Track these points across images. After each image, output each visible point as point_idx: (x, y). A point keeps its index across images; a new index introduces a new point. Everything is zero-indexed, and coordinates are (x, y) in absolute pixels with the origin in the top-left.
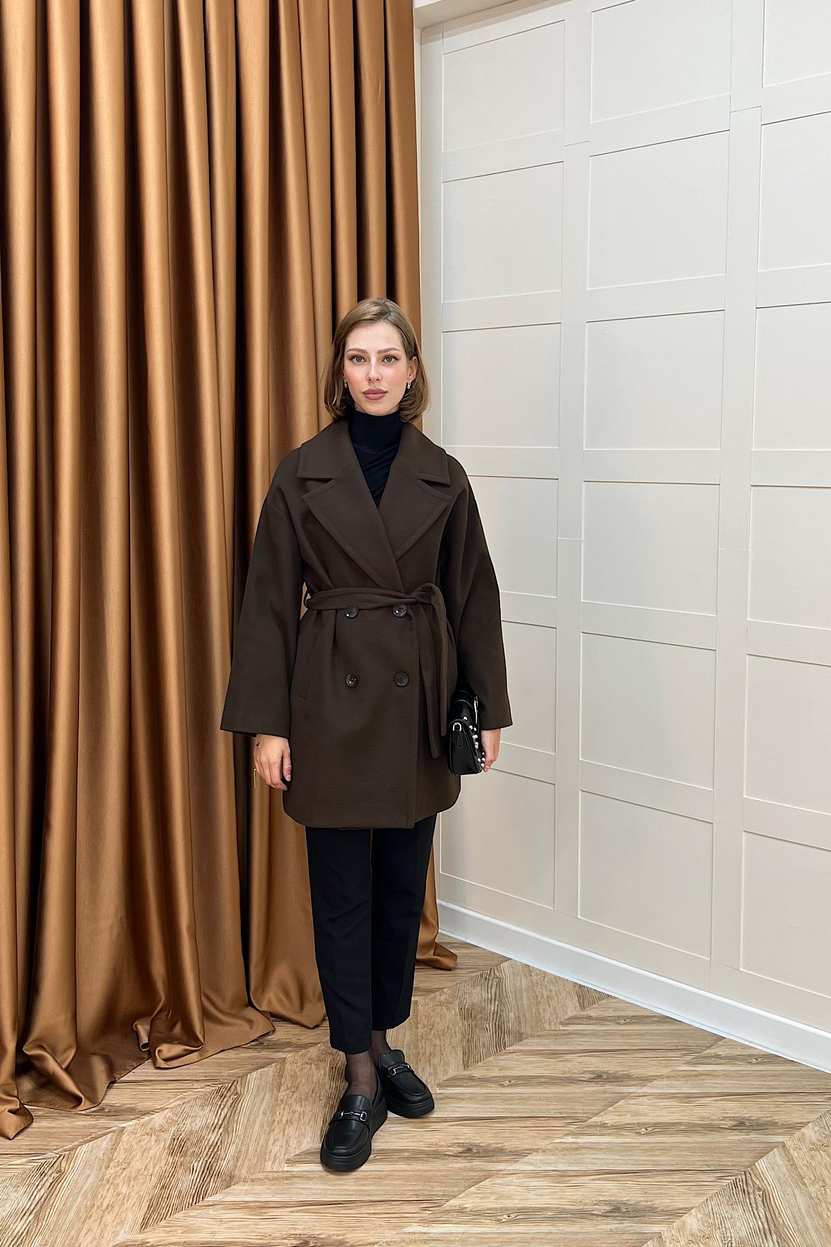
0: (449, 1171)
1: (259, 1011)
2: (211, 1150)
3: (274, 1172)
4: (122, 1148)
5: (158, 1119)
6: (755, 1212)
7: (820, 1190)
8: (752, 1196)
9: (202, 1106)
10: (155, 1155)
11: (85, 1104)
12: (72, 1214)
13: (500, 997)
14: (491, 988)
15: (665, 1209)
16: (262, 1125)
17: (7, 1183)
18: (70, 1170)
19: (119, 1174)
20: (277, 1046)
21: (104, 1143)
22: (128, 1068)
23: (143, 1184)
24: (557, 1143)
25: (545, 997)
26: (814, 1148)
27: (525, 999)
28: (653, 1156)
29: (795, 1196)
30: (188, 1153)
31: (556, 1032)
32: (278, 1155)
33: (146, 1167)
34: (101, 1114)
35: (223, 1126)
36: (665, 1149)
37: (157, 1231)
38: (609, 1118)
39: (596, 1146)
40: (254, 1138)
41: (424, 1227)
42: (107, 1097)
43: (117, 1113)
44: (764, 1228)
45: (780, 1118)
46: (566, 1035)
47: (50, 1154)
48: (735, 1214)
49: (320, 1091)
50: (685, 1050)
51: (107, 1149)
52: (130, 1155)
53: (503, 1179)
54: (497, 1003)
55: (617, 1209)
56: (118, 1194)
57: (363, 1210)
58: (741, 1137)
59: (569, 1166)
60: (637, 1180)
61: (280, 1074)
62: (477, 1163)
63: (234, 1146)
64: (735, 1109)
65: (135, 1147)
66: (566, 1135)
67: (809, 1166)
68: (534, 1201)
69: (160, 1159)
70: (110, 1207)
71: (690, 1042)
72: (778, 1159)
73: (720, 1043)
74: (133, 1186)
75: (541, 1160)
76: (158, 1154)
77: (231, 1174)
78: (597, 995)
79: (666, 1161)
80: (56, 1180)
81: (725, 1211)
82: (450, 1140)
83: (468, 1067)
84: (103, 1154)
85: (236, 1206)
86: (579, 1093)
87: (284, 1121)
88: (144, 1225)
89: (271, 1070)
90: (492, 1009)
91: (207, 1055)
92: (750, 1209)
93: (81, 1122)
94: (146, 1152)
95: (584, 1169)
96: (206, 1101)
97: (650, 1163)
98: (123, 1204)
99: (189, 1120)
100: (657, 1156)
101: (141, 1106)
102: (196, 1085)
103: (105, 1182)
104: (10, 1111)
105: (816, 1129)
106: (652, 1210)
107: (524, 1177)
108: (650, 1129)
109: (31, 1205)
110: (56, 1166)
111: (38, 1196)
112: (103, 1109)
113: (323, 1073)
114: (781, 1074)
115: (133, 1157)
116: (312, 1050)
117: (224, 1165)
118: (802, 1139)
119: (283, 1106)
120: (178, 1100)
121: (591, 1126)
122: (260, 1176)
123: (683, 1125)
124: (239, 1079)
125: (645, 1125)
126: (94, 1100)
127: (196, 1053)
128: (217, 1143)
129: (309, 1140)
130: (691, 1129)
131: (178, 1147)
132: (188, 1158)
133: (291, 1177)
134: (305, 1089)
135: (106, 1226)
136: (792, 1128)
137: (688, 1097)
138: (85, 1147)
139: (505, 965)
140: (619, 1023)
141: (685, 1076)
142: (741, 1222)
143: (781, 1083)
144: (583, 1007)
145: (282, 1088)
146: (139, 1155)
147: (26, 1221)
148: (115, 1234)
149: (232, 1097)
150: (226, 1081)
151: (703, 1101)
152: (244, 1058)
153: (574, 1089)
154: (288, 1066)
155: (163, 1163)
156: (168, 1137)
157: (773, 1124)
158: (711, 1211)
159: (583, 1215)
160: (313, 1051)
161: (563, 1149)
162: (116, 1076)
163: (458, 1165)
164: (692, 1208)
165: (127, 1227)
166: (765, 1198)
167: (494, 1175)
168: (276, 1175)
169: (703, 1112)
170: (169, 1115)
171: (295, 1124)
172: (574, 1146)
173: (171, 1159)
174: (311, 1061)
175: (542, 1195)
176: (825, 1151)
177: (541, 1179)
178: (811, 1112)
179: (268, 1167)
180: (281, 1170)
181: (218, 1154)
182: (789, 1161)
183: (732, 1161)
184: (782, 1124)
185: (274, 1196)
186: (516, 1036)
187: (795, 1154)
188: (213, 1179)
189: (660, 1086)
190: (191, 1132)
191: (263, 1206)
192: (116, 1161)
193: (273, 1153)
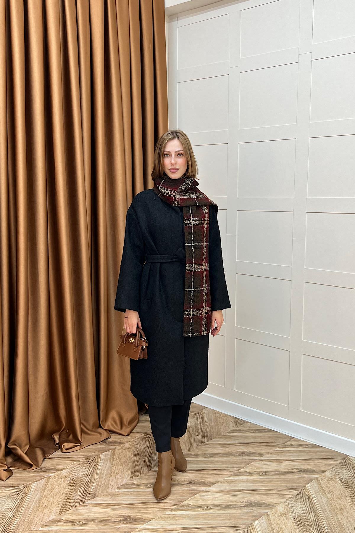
0: (183, 490)
1: (104, 430)
2: (86, 484)
4: (50, 484)
5: (64, 472)
6: (305, 504)
7: (331, 495)
8: (304, 498)
9: (82, 467)
10: (64, 486)
11: (34, 467)
12: (31, 509)
13: (203, 423)
14: (199, 419)
15: (270, 504)
16: (106, 474)
17: (4, 498)
18: (29, 492)
19: (49, 494)
20: (112, 443)
21: (43, 482)
22: (51, 452)
23: (59, 497)
24: (226, 479)
25: (221, 422)
26: (330, 479)
27: (213, 423)
28: (265, 484)
29: (321, 498)
30: (77, 485)
31: (225, 436)
32: (113, 486)
33: (60, 491)
34: (41, 471)
35: (91, 474)
36: (270, 481)
37: (66, 515)
38: (247, 470)
39: (242, 480)
40: (103, 479)
41: (173, 512)
42: (43, 464)
43: (47, 470)
44: (309, 510)
45: (316, 468)
46: (230, 437)
47: (20, 487)
48: (297, 505)
49: (130, 460)
50: (278, 442)
51: (44, 484)
52: (53, 486)
53: (205, 493)
54: (201, 425)
55: (250, 504)
56: (49, 502)
57: (149, 506)
58: (300, 476)
59: (231, 488)
60: (258, 493)
61: (114, 454)
62: (194, 488)
63: (95, 483)
64: (298, 465)
65: (55, 483)
66: (231, 476)
67: (327, 486)
68: (217, 502)
69: (65, 488)
70: (46, 506)
71: (280, 439)
72: (315, 484)
73: (293, 440)
74: (55, 498)
75: (220, 486)
76: (65, 486)
77: (95, 493)
78: (242, 421)
79: (270, 485)
80: (24, 497)
81: (294, 504)
82: (183, 479)
83: (190, 450)
84: (42, 487)
85: (97, 505)
86: (235, 460)
87: (116, 472)
88: (60, 513)
89: (110, 453)
90: (200, 427)
91: (84, 447)
92: (304, 503)
93: (32, 474)
94: (60, 485)
95: (237, 489)
96: (83, 465)
97: (264, 486)
98: (51, 505)
99: (77, 473)
100: (267, 484)
101: (57, 467)
102: (79, 459)
103: (44, 497)
104: (3, 470)
105: (330, 472)
106: (265, 504)
107: (213, 493)
108: (264, 473)
109: (14, 506)
110: (23, 491)
111: (17, 502)
112: (41, 469)
113: (131, 453)
114: (317, 451)
115: (54, 488)
117: (92, 490)
118: (325, 476)
119: (115, 467)
120: (72, 465)
121: (240, 472)
122: (107, 494)
123: (277, 472)
124: (97, 456)
125: (262, 472)
126: (37, 465)
127: (79, 446)
128: (88, 481)
129: (126, 479)
130: (280, 473)
131: (73, 483)
132: (77, 487)
133: (119, 494)
134: (124, 460)
135: (45, 514)
136: (321, 472)
137: (279, 461)
138: (35, 484)
139: (205, 410)
140: (251, 432)
141: (278, 453)
142: (300, 508)
143: (317, 455)
144: (236, 426)
145: (114, 460)
146: (57, 486)
147: (12, 512)
148: (49, 516)
149: (94, 463)
150: (91, 457)
151: (285, 462)
152: (99, 448)
153: (234, 458)
154: (117, 451)
155: (67, 489)
156: (69, 479)
157: (314, 471)
158: (288, 504)
159: (236, 506)
160: (127, 445)
161: (229, 482)
162: (46, 456)
163: (186, 488)
164: (280, 503)
165: (53, 514)
166: (310, 499)
167: (201, 492)
168: (113, 493)
169: (286, 467)
170: (69, 470)
171: (120, 473)
172: (233, 480)
173: (70, 488)
174: (126, 449)
175: (220, 499)
176: (334, 481)
177: (220, 493)
178: (329, 466)
179: (110, 490)
180: (115, 491)
181: (90, 485)
182: (319, 485)
183: (297, 485)
184: (317, 471)
185: (112, 501)
186: (210, 438)
187: (322, 482)
188: (87, 495)
189: (268, 457)
190: (78, 477)
191: (108, 505)
192: (48, 489)
193: (111, 485)
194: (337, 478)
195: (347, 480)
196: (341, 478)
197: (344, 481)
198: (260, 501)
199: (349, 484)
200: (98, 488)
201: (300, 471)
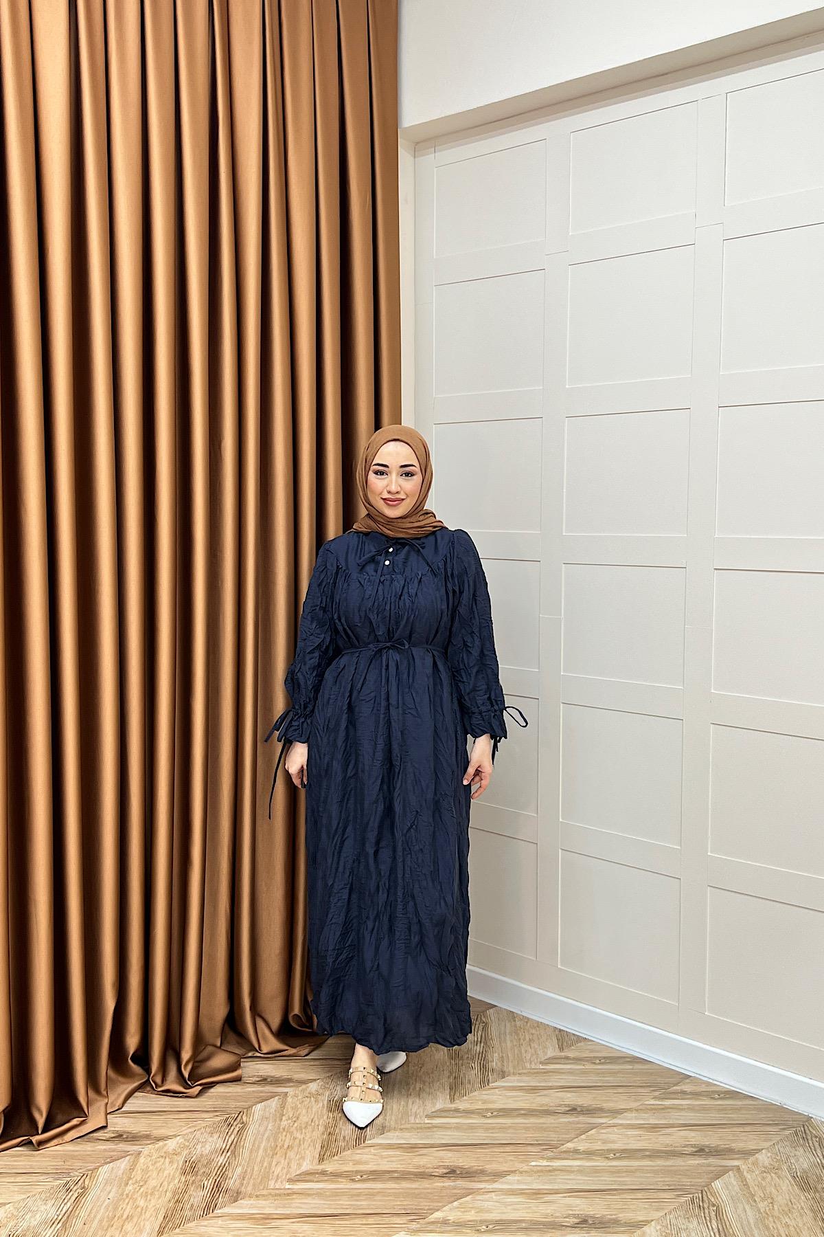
0: (435, 1189)
2: (219, 1171)
3: (277, 1189)
4: (140, 1168)
5: (171, 1144)
6: (709, 1225)
7: (768, 1206)
8: (707, 1212)
9: (211, 1134)
10: (170, 1174)
12: (96, 1223)
13: (483, 1038)
15: (628, 1222)
16: (265, 1150)
17: (38, 1197)
18: (93, 1186)
19: (137, 1190)
20: (280, 1080)
21: (123, 1164)
23: (159, 1198)
24: (533, 1166)
25: (528, 1039)
26: (766, 1170)
27: (508, 1041)
28: (619, 1177)
29: (745, 1211)
30: (200, 1173)
31: (536, 1071)
32: (280, 1175)
33: (161, 1184)
34: (120, 1139)
35: (230, 1150)
36: (630, 1172)
38: (581, 1147)
39: (568, 1168)
40: (258, 1160)
41: (411, 1235)
43: (135, 1138)
45: (736, 1145)
46: (545, 1073)
47: (75, 1173)
48: (691, 1226)
49: (319, 1120)
50: (653, 1086)
51: (126, 1169)
52: (147, 1174)
53: (484, 1196)
54: (482, 1045)
55: (585, 1221)
56: (137, 1207)
58: (700, 1162)
59: (543, 1185)
60: (604, 1198)
62: (460, 1183)
63: (240, 1168)
64: (696, 1138)
65: (151, 1168)
67: (760, 1186)
68: (511, 1215)
69: (174, 1178)
70: (130, 1218)
71: (659, 1079)
72: (732, 1180)
73: (687, 1080)
75: (518, 1180)
76: (172, 1174)
77: (238, 1190)
78: (575, 1038)
79: (629, 1181)
80: (81, 1195)
81: (682, 1223)
82: (436, 1163)
83: (454, 1101)
84: (123, 1174)
85: (241, 1217)
86: (554, 1124)
87: (286, 1146)
88: (161, 1232)
89: (274, 1103)
90: (478, 1050)
92: (705, 1222)
93: (102, 1146)
94: (161, 1172)
95: (556, 1187)
96: (214, 1129)
97: (618, 1183)
98: (141, 1215)
99: (199, 1147)
100: (623, 1177)
101: (156, 1133)
102: (204, 1115)
103: (125, 1196)
105: (769, 1155)
106: (616, 1222)
107: (503, 1195)
109: (58, 1216)
110: (80, 1183)
111: (65, 1208)
112: (122, 1136)
113: (322, 1104)
114: (741, 1108)
115: (149, 1176)
116: (311, 1086)
117: (232, 1183)
118: (755, 1163)
119: (284, 1133)
120: (189, 1128)
121: (564, 1152)
122: (265, 1192)
123: (648, 1151)
124: (245, 1111)
125: (614, 1151)
128: (225, 1165)
129: (308, 1162)
130: (654, 1154)
131: (190, 1168)
132: (199, 1177)
133: (292, 1194)
134: (304, 1119)
135: (127, 1233)
136: (747, 1154)
137: (654, 1128)
138: (106, 1167)
139: (491, 1011)
140: (594, 1063)
141: (652, 1109)
142: (696, 1232)
143: (740, 1116)
144: (562, 1049)
145: (284, 1118)
146: (155, 1174)
147: (54, 1229)
149: (238, 1126)
150: (232, 1112)
151: (667, 1131)
152: (249, 1092)
153: (551, 1120)
154: (289, 1099)
155: (176, 1181)
156: (181, 1159)
157: (730, 1151)
158: (668, 1223)
159: (554, 1226)
161: (538, 1171)
163: (443, 1184)
164: (652, 1221)
165: (145, 1234)
166: (719, 1213)
167: (475, 1192)
168: (277, 1192)
169: (668, 1140)
170: (182, 1140)
171: (296, 1149)
172: (548, 1168)
173: (183, 1179)
174: (311, 1095)
175: (518, 1210)
176: (776, 1173)
177: (517, 1197)
178: (765, 1140)
179: (272, 1184)
180: (282, 1187)
181: (227, 1173)
182: (742, 1182)
183: (691, 1182)
184: (739, 1151)
185: (276, 1209)
186: (499, 1074)
187: (748, 1176)
188: (221, 1195)
189: (629, 1118)
190: (202, 1155)
191: (268, 1218)
192: (134, 1179)
193: (276, 1174)
194: (785, 1167)
195: (805, 1172)
196: (794, 1167)
197: (798, 1174)
198: (607, 1215)
199: (811, 1182)
200: (246, 1179)
201: (701, 1151)
